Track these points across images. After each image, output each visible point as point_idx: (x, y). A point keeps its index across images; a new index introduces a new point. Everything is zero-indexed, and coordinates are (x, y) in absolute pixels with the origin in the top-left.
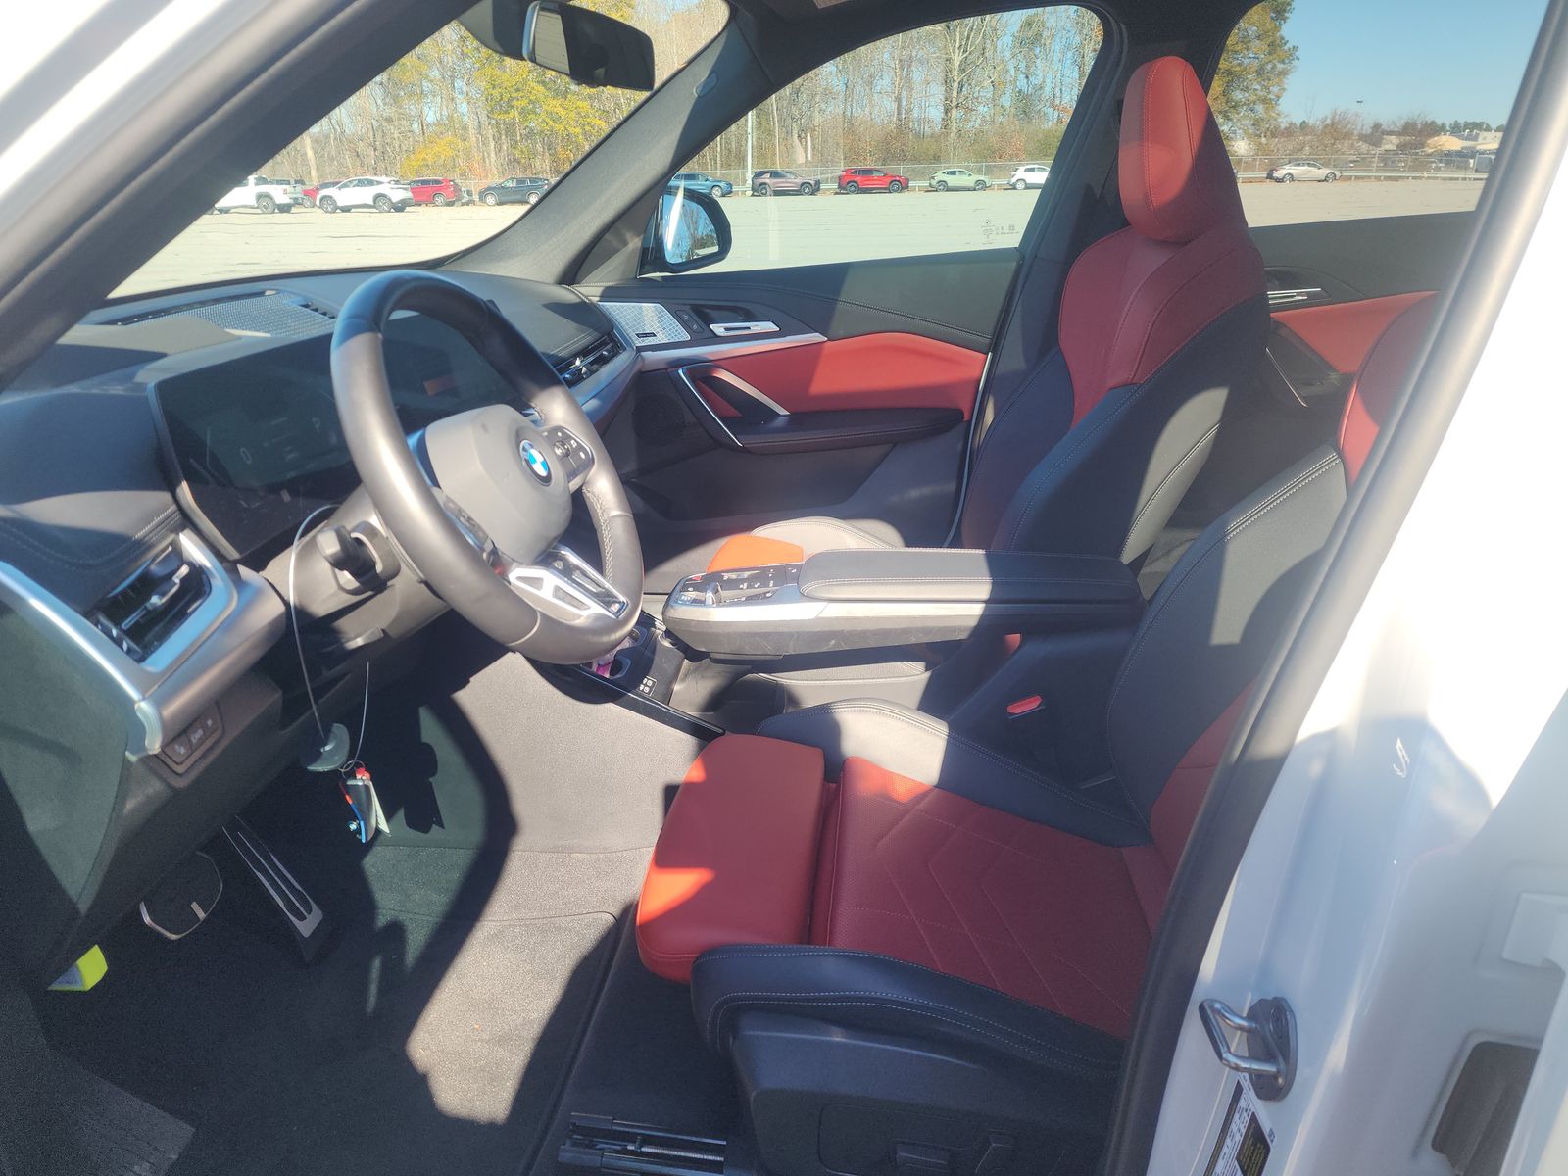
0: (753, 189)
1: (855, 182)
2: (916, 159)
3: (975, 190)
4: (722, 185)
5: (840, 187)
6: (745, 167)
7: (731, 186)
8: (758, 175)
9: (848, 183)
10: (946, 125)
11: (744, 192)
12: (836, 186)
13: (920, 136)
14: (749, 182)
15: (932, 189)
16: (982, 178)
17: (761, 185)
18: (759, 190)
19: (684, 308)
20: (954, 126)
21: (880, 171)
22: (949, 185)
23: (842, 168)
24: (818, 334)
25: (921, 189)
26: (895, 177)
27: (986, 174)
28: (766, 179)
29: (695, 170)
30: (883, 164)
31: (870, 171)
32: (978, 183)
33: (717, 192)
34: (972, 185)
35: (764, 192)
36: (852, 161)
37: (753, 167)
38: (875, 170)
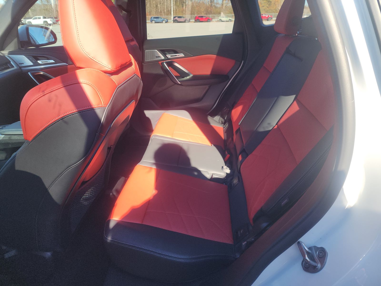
0: (173, 21)
1: (199, 19)
2: (214, 13)
3: (229, 21)
4: (165, 20)
5: (195, 21)
6: (171, 15)
7: (167, 20)
8: (174, 17)
9: (197, 19)
10: (222, 5)
11: (171, 22)
12: (194, 20)
13: (216, 7)
14: (172, 19)
15: (218, 21)
16: (230, 19)
17: (175, 20)
18: (175, 21)
19: (30, 57)
20: (224, 5)
21: (205, 16)
22: (223, 20)
23: (196, 16)
24: (65, 63)
25: (216, 21)
26: (209, 18)
27: (232, 17)
28: (177, 18)
29: (159, 16)
30: (206, 15)
31: (202, 17)
32: (230, 20)
33: (164, 22)
34: (228, 20)
35: (176, 22)
36: (198, 14)
37: (173, 15)
38: (204, 16)
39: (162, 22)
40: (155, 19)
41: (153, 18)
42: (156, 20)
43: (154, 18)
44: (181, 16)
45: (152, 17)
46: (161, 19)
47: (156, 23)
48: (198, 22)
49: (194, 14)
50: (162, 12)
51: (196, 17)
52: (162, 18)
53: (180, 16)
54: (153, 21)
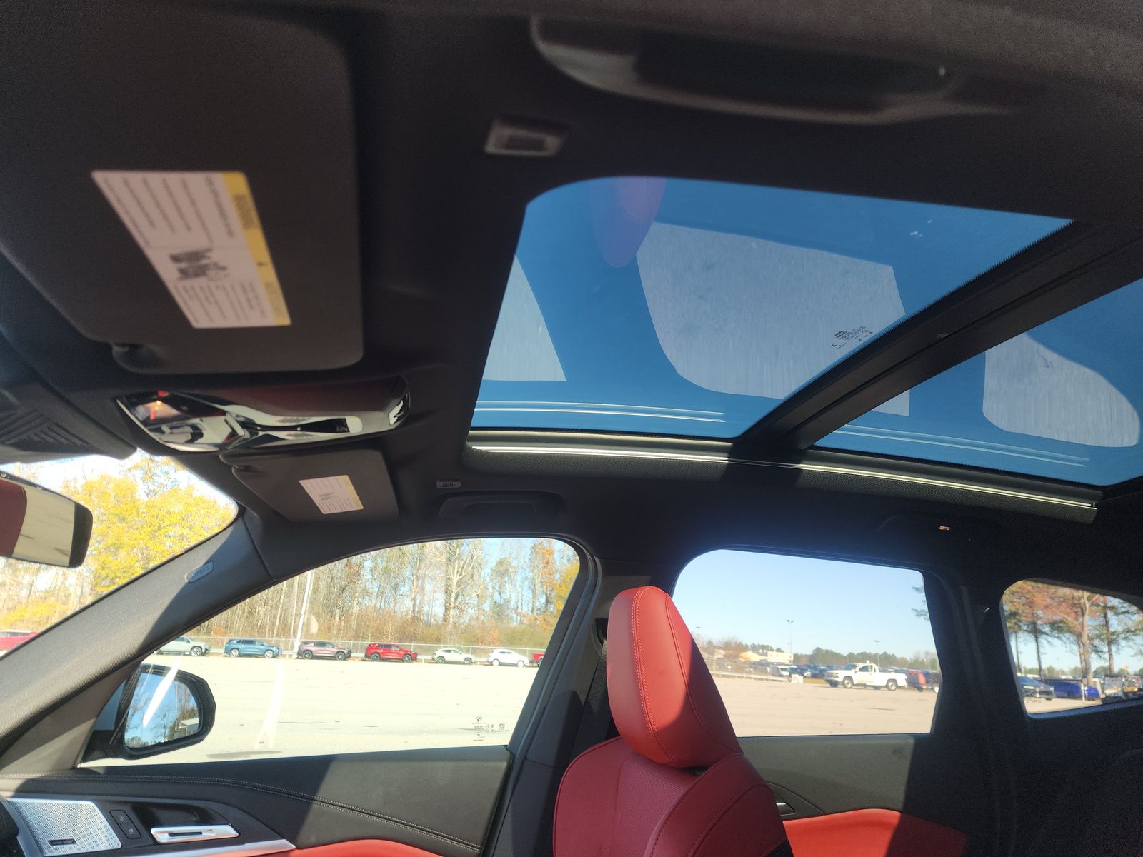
0: (298, 654)
1: (379, 651)
2: (423, 640)
3: (464, 664)
4: (274, 649)
5: (366, 656)
6: (295, 636)
7: (281, 650)
8: (304, 644)
9: (373, 653)
10: (445, 619)
11: (291, 656)
12: (363, 655)
13: (428, 625)
14: (296, 649)
15: (434, 662)
16: (469, 656)
17: (306, 651)
18: (304, 654)
19: (120, 807)
20: (451, 621)
21: (397, 646)
22: (446, 659)
23: (369, 643)
24: (284, 841)
25: (426, 661)
26: (407, 651)
27: (472, 654)
28: (311, 647)
29: (255, 637)
30: (400, 642)
31: (389, 646)
32: (467, 659)
33: (269, 654)
34: (462, 660)
35: (307, 656)
36: (377, 638)
37: (301, 638)
38: (393, 645)
39: (263, 656)
40: (243, 646)
41: (235, 642)
42: (244, 648)
43: (239, 642)
44: (327, 641)
45: (231, 638)
46: (263, 645)
47: (240, 656)
48: (375, 660)
49: (364, 638)
50: (265, 627)
51: (370, 645)
52: (265, 644)
53: (322, 640)
54: (233, 652)
